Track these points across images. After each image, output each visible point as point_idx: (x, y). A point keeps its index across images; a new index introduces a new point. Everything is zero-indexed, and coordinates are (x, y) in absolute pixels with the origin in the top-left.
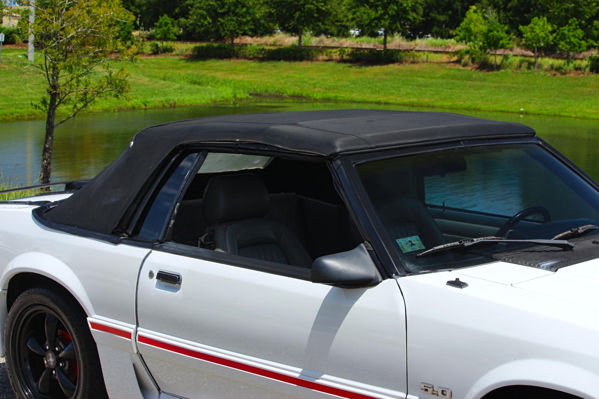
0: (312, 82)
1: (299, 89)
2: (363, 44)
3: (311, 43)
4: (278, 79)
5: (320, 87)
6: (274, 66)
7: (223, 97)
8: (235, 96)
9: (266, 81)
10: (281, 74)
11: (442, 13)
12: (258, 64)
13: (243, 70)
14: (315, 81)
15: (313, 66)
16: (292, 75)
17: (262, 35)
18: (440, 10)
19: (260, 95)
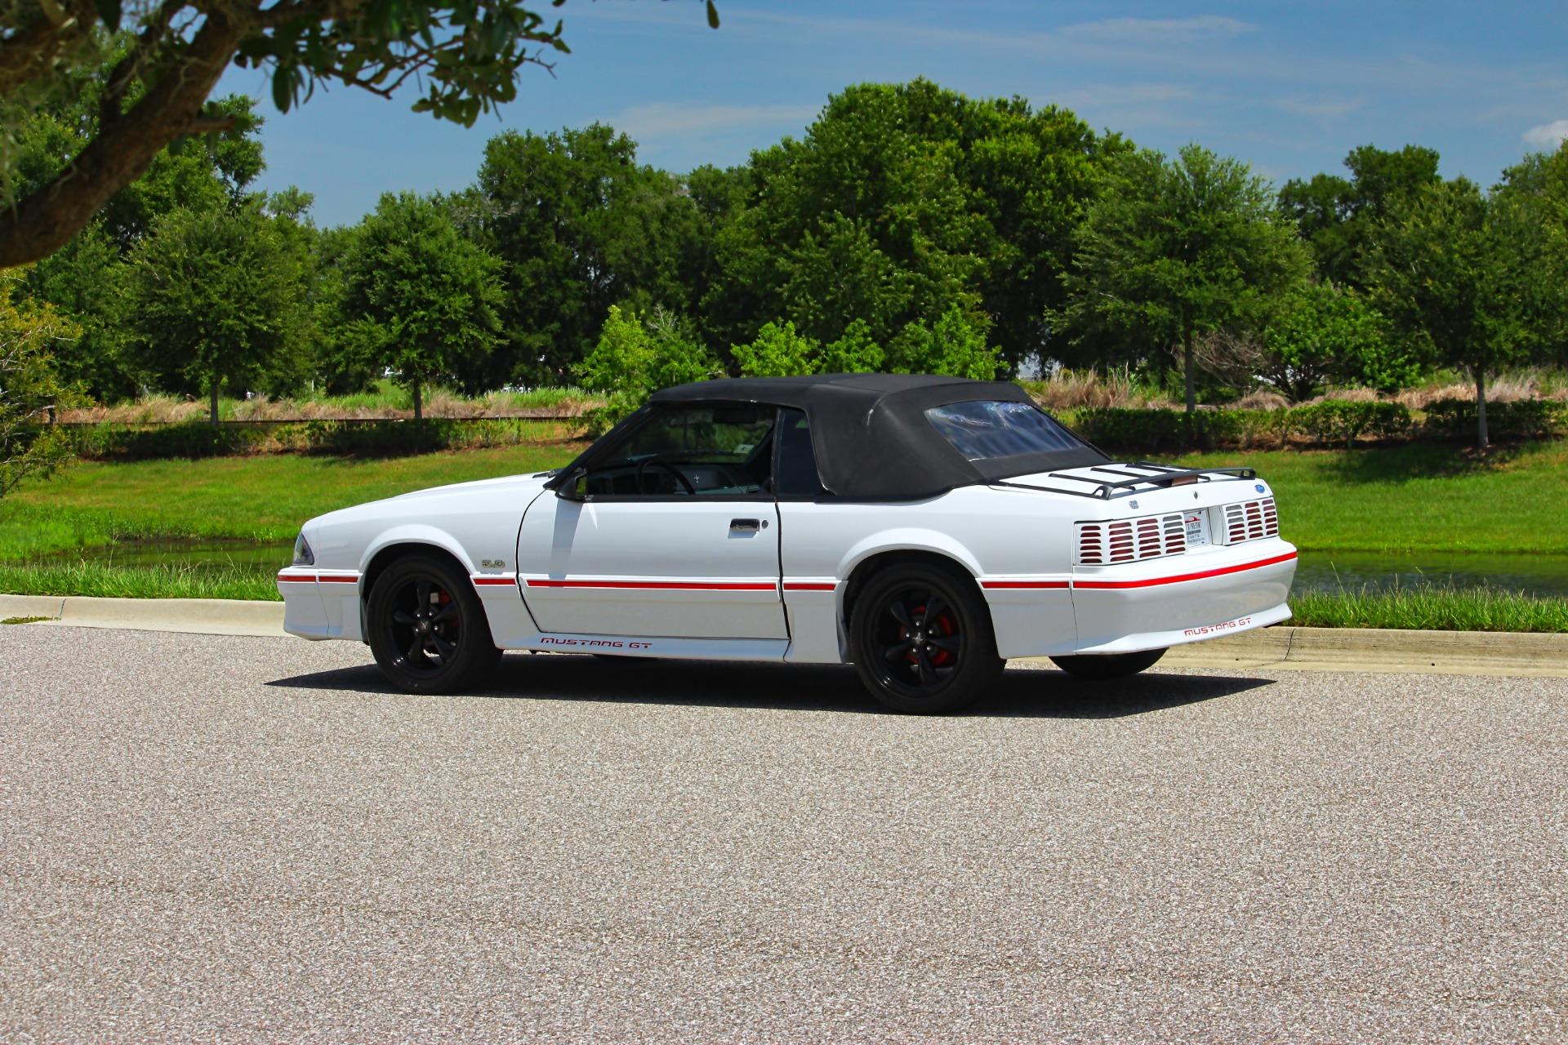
0: (252, 504)
1: (223, 520)
2: (358, 411)
3: (233, 414)
4: (173, 502)
5: (271, 513)
6: (158, 472)
7: (54, 546)
8: (81, 542)
9: (144, 506)
10: (178, 490)
11: (535, 328)
12: (120, 468)
13: (85, 485)
14: (260, 501)
15: (249, 467)
16: (204, 489)
17: (112, 402)
18: (531, 321)
19: (136, 539)
